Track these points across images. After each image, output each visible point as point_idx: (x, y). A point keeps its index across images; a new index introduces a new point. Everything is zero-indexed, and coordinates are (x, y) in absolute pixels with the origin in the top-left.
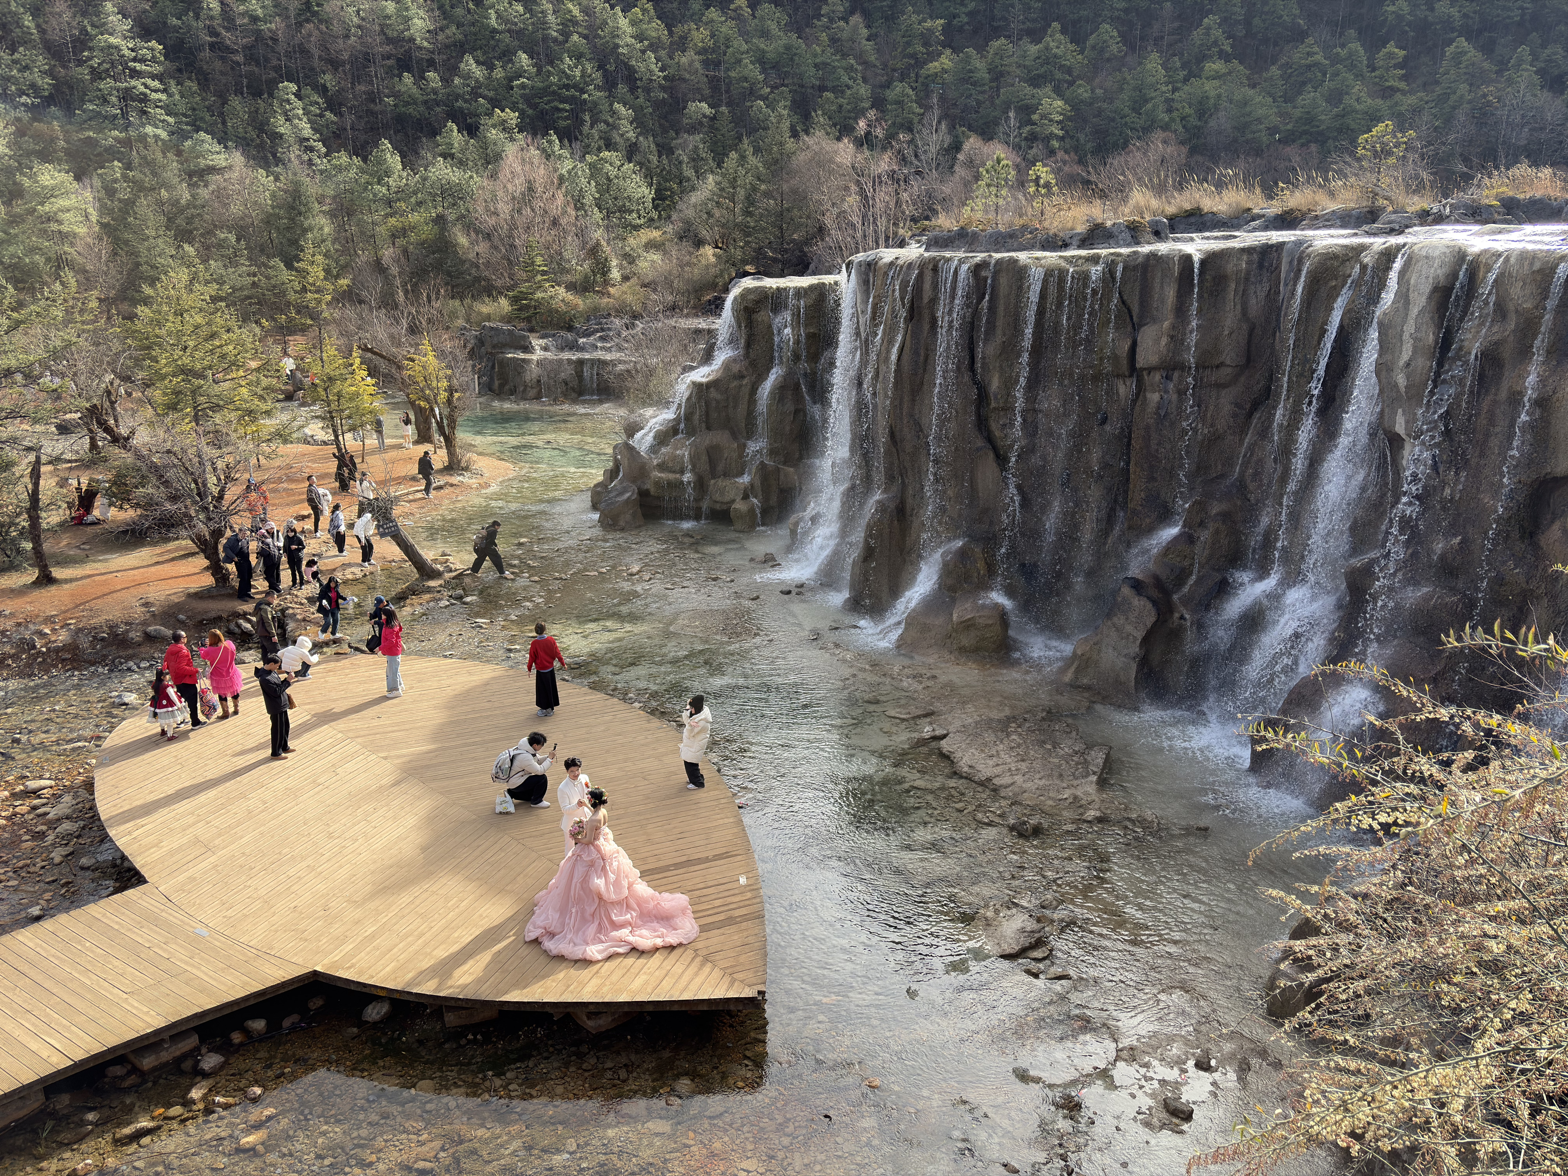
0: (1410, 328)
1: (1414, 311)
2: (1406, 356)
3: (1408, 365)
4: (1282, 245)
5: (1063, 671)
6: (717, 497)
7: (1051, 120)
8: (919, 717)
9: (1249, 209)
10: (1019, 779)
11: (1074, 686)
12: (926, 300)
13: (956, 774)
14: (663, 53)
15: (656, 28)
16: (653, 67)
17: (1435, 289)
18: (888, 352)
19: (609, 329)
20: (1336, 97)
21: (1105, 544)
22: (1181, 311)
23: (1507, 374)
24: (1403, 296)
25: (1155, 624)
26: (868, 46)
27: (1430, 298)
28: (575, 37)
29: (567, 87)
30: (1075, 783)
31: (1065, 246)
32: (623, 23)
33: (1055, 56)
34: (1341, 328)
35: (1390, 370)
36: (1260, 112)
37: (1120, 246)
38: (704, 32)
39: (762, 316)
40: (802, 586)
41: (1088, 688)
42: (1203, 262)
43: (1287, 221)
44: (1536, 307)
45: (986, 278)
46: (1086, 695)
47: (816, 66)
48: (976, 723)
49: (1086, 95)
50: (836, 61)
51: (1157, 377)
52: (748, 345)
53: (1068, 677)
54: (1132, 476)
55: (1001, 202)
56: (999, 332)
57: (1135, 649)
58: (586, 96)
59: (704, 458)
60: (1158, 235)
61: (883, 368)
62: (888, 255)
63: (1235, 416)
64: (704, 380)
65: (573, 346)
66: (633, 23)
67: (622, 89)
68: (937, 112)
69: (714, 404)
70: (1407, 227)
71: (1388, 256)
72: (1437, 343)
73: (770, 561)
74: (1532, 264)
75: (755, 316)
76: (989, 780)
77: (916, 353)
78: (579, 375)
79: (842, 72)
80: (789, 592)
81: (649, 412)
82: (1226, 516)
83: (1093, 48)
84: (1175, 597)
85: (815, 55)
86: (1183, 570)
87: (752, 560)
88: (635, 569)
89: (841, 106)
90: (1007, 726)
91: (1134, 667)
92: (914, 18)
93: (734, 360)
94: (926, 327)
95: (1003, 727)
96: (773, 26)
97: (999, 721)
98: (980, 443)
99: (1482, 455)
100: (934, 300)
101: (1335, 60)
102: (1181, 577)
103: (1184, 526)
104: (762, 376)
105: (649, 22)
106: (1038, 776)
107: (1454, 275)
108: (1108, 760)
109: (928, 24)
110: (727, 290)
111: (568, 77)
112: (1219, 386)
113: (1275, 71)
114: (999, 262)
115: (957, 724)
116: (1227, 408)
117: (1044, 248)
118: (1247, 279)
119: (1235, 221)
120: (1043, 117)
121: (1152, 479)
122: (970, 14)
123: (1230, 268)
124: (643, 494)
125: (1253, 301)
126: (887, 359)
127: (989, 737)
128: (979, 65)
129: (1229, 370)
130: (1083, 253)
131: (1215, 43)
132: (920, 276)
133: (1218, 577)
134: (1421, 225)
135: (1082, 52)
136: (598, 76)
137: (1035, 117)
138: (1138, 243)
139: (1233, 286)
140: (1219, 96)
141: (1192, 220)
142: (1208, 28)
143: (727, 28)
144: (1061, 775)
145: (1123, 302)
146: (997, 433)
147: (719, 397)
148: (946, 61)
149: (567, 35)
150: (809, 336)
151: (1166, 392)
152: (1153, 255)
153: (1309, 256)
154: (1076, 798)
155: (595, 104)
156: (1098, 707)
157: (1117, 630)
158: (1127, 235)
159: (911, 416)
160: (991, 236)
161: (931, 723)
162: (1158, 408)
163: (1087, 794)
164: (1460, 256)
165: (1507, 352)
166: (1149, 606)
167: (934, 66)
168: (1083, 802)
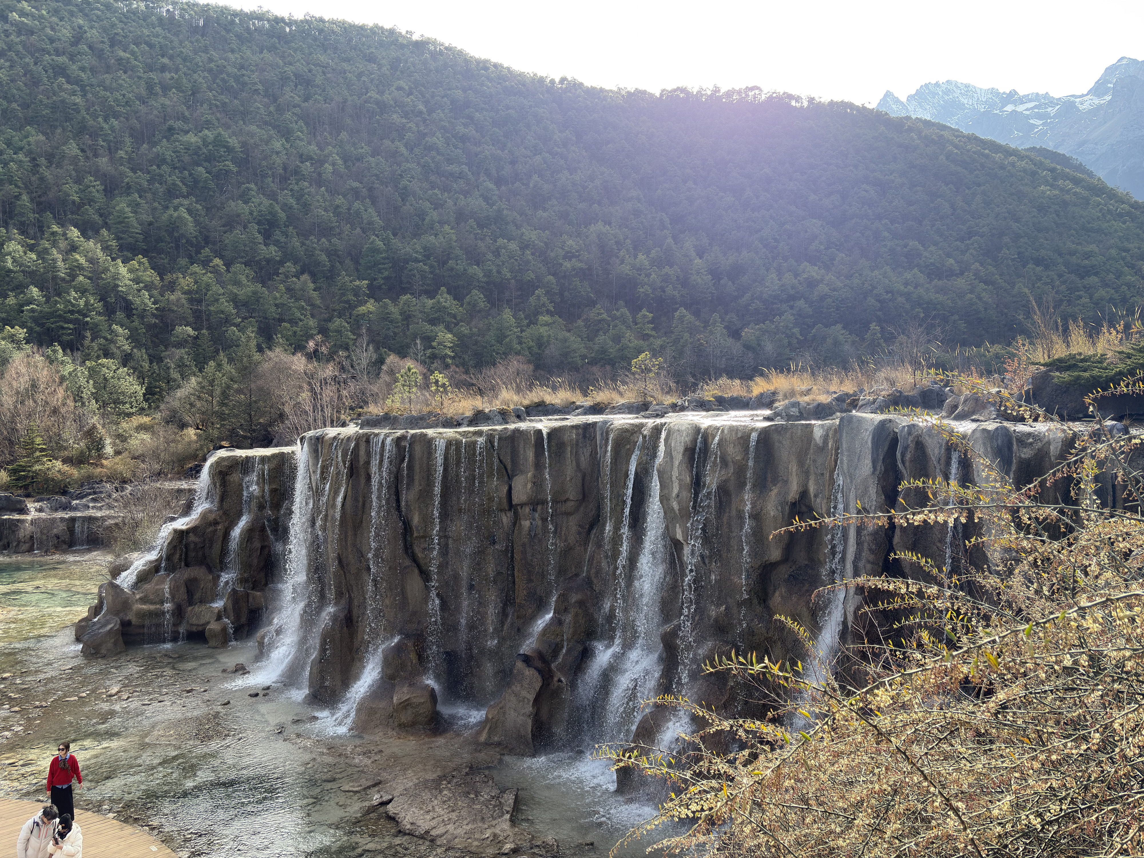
0: (675, 473)
1: (676, 463)
2: (676, 491)
3: (678, 496)
4: (595, 424)
5: (479, 733)
6: (194, 621)
7: (445, 346)
8: (369, 787)
9: (574, 402)
10: (450, 827)
11: (487, 744)
12: (362, 462)
13: (401, 832)
14: (155, 292)
15: (150, 275)
16: (147, 301)
17: (686, 450)
18: (334, 499)
19: (101, 492)
20: (617, 339)
21: (502, 631)
22: (538, 466)
23: (733, 500)
24: (669, 453)
25: (541, 687)
26: (315, 294)
27: (683, 455)
28: (81, 278)
29: (72, 312)
30: (494, 823)
31: (459, 425)
32: (123, 270)
33: (444, 307)
34: (636, 474)
35: (668, 499)
36: (575, 346)
37: (495, 425)
38: (189, 280)
39: (235, 477)
40: (268, 688)
41: (499, 744)
42: (549, 434)
43: (597, 409)
44: (743, 459)
45: (405, 446)
46: (497, 749)
47: (276, 305)
48: (415, 785)
49: (466, 331)
50: (291, 302)
51: (527, 510)
52: (222, 499)
53: (483, 738)
54: (517, 580)
55: (413, 396)
56: (417, 483)
57: (529, 709)
58: (88, 319)
59: (183, 590)
60: (519, 417)
61: (331, 512)
62: (331, 432)
63: (579, 533)
64: (184, 527)
65: (66, 507)
66: (130, 271)
67: (120, 315)
68: (365, 339)
69: (192, 546)
70: (666, 413)
71: (657, 430)
72: (692, 482)
73: (241, 670)
74: (736, 433)
75: (228, 478)
76: (427, 832)
77: (356, 500)
78: (71, 530)
79: (296, 310)
80: (257, 695)
81: (135, 555)
82: (581, 603)
83: (469, 303)
84: (553, 666)
85: (276, 299)
86: (557, 645)
87: (224, 671)
88: (114, 690)
89: (295, 332)
90: (440, 784)
91: (530, 722)
92: (347, 279)
93: (210, 511)
94: (363, 481)
95: (436, 785)
96: (243, 279)
97: (433, 780)
98: (408, 562)
99: (729, 551)
100: (368, 463)
101: (614, 318)
102: (556, 649)
103: (554, 613)
104: (233, 523)
105: (144, 271)
106: (465, 822)
107: (695, 440)
108: (517, 801)
109: (357, 283)
110: (205, 460)
111: (73, 305)
112: (568, 514)
113: (580, 323)
114: (413, 436)
115: (400, 788)
116: (574, 529)
117: (444, 426)
118: (577, 445)
119: (566, 410)
120: (439, 344)
121: (530, 581)
122: (384, 278)
123: (566, 438)
124: (126, 624)
125: (583, 459)
126: (334, 506)
127: (426, 795)
128: (394, 310)
129: (573, 503)
130: (471, 429)
131: (544, 305)
132: (357, 446)
133: (580, 648)
134: (673, 412)
135: (462, 306)
136: (99, 306)
137: (434, 344)
138: (507, 423)
139: (569, 449)
140: (549, 336)
141: (540, 408)
142: (539, 296)
143: (208, 278)
144: (483, 818)
145: (501, 461)
146: (420, 555)
147: (197, 540)
148: (370, 306)
149: (73, 277)
150: (273, 491)
151: (534, 519)
152: (517, 431)
153: (612, 430)
154: (495, 836)
155: (96, 325)
156: (507, 758)
157: (516, 695)
158: (499, 418)
159: (354, 545)
160: (407, 418)
161: (379, 791)
162: (530, 531)
163: (503, 830)
164: (697, 430)
165: (732, 486)
166: (536, 674)
167: (362, 309)
168: (501, 838)
